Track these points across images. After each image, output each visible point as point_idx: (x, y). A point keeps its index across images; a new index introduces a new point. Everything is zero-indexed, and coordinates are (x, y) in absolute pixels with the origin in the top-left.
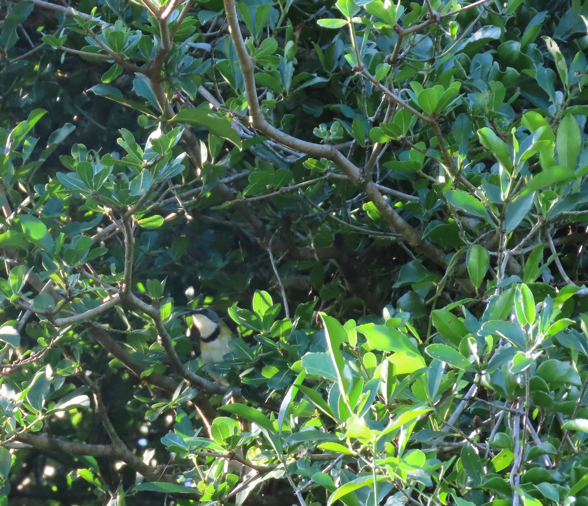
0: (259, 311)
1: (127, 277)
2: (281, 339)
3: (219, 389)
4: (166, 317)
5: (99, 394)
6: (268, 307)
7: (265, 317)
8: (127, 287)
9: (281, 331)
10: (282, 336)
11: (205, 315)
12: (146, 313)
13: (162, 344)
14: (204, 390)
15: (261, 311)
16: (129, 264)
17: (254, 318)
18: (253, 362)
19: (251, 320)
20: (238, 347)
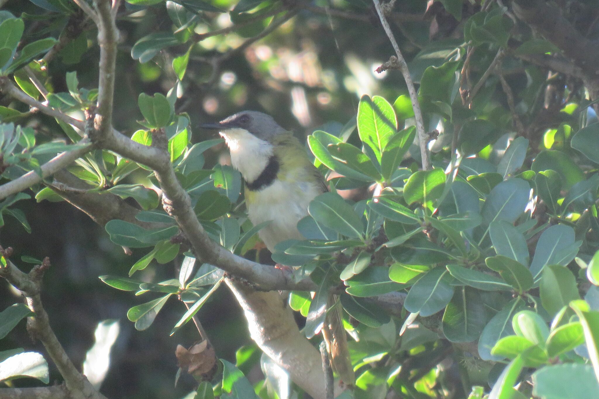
0: (371, 138)
1: (105, 103)
2: (425, 205)
3: (286, 280)
4: (177, 157)
5: (38, 297)
6: (390, 132)
7: (385, 154)
8: (104, 121)
9: (425, 190)
10: (427, 200)
11: (244, 127)
12: (140, 162)
13: (172, 212)
14: (258, 285)
15: (374, 138)
16: (109, 80)
17: (364, 158)
18: (366, 245)
19: (357, 163)
20: (331, 213)
